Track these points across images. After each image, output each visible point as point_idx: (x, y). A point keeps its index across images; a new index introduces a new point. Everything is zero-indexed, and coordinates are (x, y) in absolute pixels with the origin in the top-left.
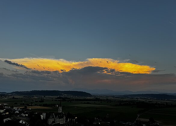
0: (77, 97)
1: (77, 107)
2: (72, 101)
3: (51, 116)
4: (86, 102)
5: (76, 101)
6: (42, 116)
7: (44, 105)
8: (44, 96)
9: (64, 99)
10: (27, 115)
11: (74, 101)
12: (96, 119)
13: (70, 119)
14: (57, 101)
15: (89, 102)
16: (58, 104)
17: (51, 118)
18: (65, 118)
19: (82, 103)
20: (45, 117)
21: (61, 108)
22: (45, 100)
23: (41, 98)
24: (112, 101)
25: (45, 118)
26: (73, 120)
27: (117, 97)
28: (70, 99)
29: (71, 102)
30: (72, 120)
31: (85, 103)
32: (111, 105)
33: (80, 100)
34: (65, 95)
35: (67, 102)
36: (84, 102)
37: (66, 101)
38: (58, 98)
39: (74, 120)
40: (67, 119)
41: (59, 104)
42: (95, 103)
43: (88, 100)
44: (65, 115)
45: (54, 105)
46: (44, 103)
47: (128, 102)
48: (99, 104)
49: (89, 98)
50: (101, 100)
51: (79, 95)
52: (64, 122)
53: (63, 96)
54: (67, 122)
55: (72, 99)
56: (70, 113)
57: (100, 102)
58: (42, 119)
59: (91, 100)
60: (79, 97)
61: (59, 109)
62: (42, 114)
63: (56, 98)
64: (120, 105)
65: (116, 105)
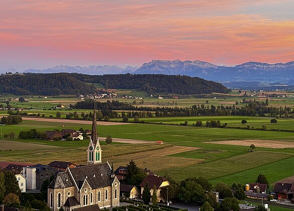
3: (59, 179)
4: (204, 120)
5: (157, 116)
6: (21, 180)
7: (24, 137)
8: (21, 100)
9: (107, 111)
11: (150, 116)
12: (252, 187)
13: (139, 190)
14: (77, 118)
16: (81, 130)
17: (60, 187)
18: (116, 185)
19: (185, 125)
20: (34, 181)
21: (98, 144)
22: (25, 115)
23: (9, 107)
25: (34, 187)
26: (152, 192)
28: (133, 109)
29: (136, 122)
30: (147, 192)
31: (199, 125)
33: (177, 113)
34: (110, 90)
38: (80, 106)
39: (155, 194)
40: (125, 192)
41: (87, 131)
43: (213, 111)
44: (117, 173)
45: (66, 135)
46: (24, 127)
48: (264, 129)
49: (216, 103)
50: (273, 111)
51: (170, 92)
52: (116, 203)
53: (100, 99)
54: (125, 201)
55: (141, 109)
56: (139, 165)
57: (266, 120)
58: (23, 189)
59: (225, 111)
60: (170, 101)
61: (88, 151)
62: (19, 169)
63: (71, 106)
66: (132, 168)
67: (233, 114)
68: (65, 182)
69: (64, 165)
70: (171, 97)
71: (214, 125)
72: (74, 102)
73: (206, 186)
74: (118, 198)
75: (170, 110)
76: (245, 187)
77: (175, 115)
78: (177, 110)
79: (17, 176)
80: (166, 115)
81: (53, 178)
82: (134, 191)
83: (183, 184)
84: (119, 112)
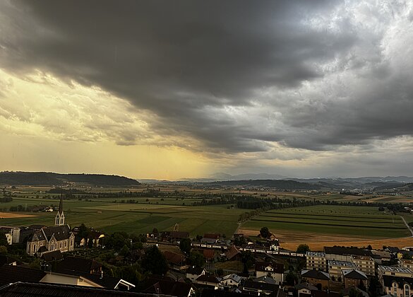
0: (102, 189)
1: (103, 211)
2: (91, 197)
3: (35, 235)
4: (126, 199)
5: (99, 197)
6: (9, 238)
7: (13, 210)
8: (13, 188)
9: (69, 195)
11: (95, 197)
12: (150, 235)
13: (86, 240)
14: (50, 198)
15: (132, 199)
16: (52, 206)
17: (36, 241)
18: (72, 238)
19: (115, 202)
20: (18, 238)
21: (63, 214)
22: (15, 196)
23: (4, 192)
24: (187, 196)
25: (17, 242)
26: (93, 241)
27: (198, 188)
28: (85, 193)
29: (87, 201)
30: (91, 241)
31: (123, 202)
32: (184, 205)
33: (111, 196)
34: (71, 183)
35: (77, 200)
36: (121, 199)
37: (74, 197)
38: (52, 191)
39: (95, 242)
40: (77, 241)
41: (56, 206)
42: (147, 200)
43: (131, 195)
44: (73, 231)
45: (42, 209)
46: (15, 204)
47: (220, 196)
48: (157, 204)
49: (133, 190)
50: (162, 195)
52: (72, 248)
53: (66, 188)
54: (77, 247)
55: (90, 193)
56: (87, 225)
57: (159, 199)
58: (10, 243)
59: (137, 195)
60: (108, 189)
61: (56, 218)
62: (8, 231)
63: (46, 191)
64: (204, 203)
65: (195, 205)
66: (82, 228)
67: (142, 196)
68: (39, 238)
69: (40, 227)
70: (108, 187)
71: (131, 202)
72: (49, 188)
73: (126, 236)
74: (73, 246)
75: (107, 194)
76: (146, 235)
78: (111, 194)
79: (7, 235)
80: (104, 197)
81: (31, 235)
82: (83, 240)
83: (113, 236)
84: (77, 195)
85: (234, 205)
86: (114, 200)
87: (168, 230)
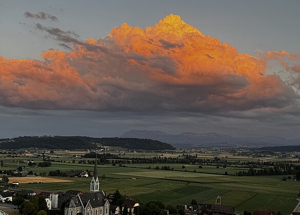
0: (135, 154)
1: (137, 178)
2: (124, 163)
3: (72, 201)
4: (160, 166)
5: (133, 162)
6: (49, 202)
7: (52, 174)
8: (52, 152)
9: (104, 159)
10: (11, 199)
11: (129, 163)
12: (188, 207)
13: (121, 209)
14: (85, 163)
15: (167, 165)
16: (87, 171)
17: (72, 207)
18: (107, 205)
19: (149, 168)
20: (56, 203)
21: (97, 180)
22: (53, 161)
23: (44, 156)
24: (230, 164)
25: (56, 206)
26: (129, 210)
28: (118, 158)
29: (121, 166)
30: (126, 210)
31: (157, 168)
32: (226, 174)
33: (144, 161)
34: (105, 147)
35: (110, 166)
36: (155, 166)
37: (108, 162)
38: (87, 156)
39: (130, 211)
40: (112, 209)
41: (91, 171)
42: (183, 167)
43: (165, 161)
44: (108, 198)
45: (78, 174)
46: (52, 168)
47: (273, 165)
48: (195, 172)
49: (168, 155)
50: (200, 161)
51: (141, 149)
53: (99, 152)
55: (124, 158)
56: (122, 193)
57: (196, 166)
58: (50, 207)
59: (172, 161)
60: (141, 154)
61: (91, 184)
62: (48, 195)
63: (82, 156)
64: (252, 173)
65: (240, 174)
66: (117, 195)
67: (177, 162)
68: (76, 203)
69: (76, 193)
70: (141, 152)
71: (166, 169)
72: (84, 153)
73: (162, 207)
74: (108, 213)
75: (140, 159)
76: (184, 207)
77: (143, 163)
78: (144, 159)
79: (47, 200)
80: (138, 162)
81: (69, 201)
82: (118, 209)
83: (148, 205)
84: (111, 160)
85: (292, 176)
86: (147, 165)
87: (208, 202)
